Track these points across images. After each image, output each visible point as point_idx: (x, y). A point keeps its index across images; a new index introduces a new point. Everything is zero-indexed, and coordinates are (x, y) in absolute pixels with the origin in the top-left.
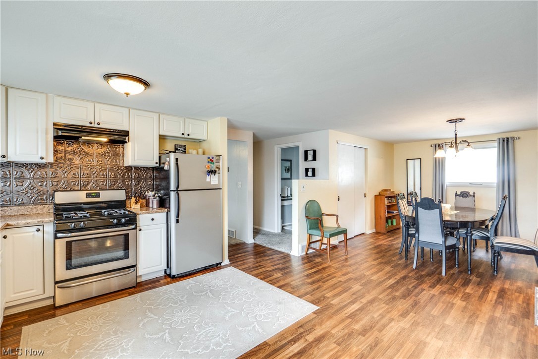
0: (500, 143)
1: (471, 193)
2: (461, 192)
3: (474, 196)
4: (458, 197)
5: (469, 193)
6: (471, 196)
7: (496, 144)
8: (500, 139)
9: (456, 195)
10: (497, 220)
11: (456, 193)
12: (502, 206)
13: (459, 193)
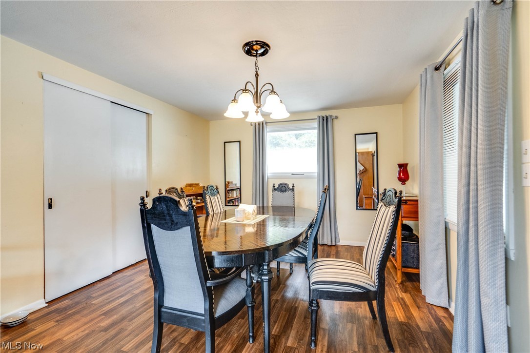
0: (320, 122)
1: (290, 186)
2: (280, 185)
3: (293, 190)
4: (276, 192)
5: (287, 185)
6: (290, 189)
7: (315, 124)
8: (320, 117)
9: (274, 189)
10: (316, 229)
11: (274, 187)
12: (323, 205)
13: (276, 186)
